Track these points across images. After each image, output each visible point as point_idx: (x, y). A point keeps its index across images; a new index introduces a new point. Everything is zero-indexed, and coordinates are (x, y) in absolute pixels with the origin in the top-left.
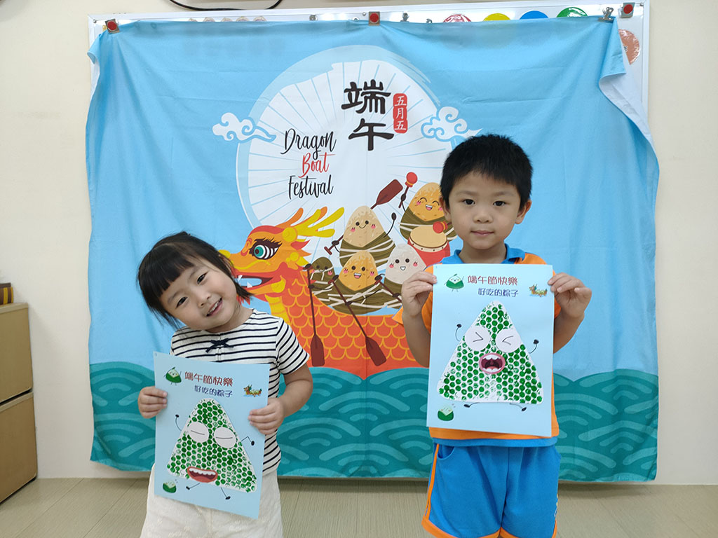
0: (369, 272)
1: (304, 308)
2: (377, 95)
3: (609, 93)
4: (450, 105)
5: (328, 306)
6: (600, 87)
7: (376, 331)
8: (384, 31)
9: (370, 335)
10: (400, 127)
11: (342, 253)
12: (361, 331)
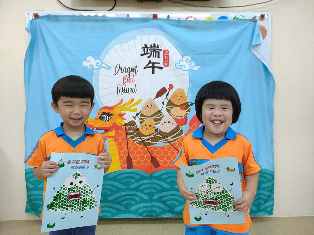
0: (153, 127)
1: (124, 143)
2: (156, 50)
3: (254, 52)
4: (188, 55)
5: (134, 142)
6: (251, 49)
8: (159, 23)
9: (153, 155)
10: (166, 64)
11: (140, 119)
12: (149, 153)
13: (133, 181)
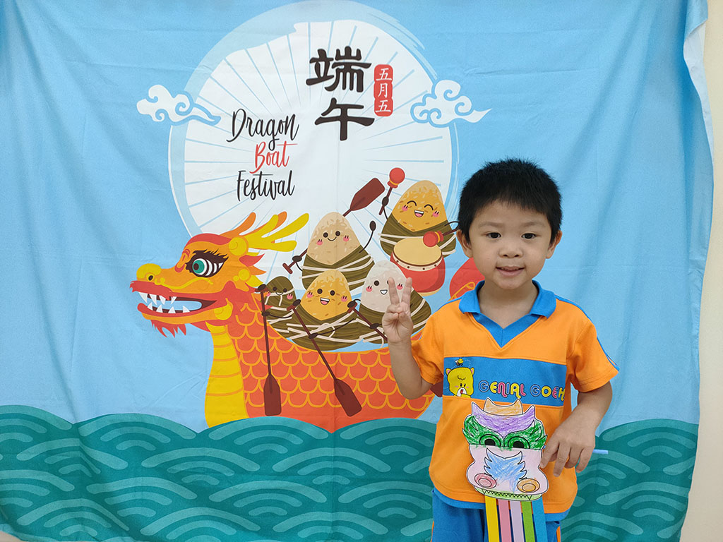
0: (341, 296)
1: (256, 341)
2: (353, 67)
4: (449, 78)
7: (348, 372)
9: (340, 377)
10: (384, 108)
11: (305, 272)
12: (328, 371)
13: (281, 450)
